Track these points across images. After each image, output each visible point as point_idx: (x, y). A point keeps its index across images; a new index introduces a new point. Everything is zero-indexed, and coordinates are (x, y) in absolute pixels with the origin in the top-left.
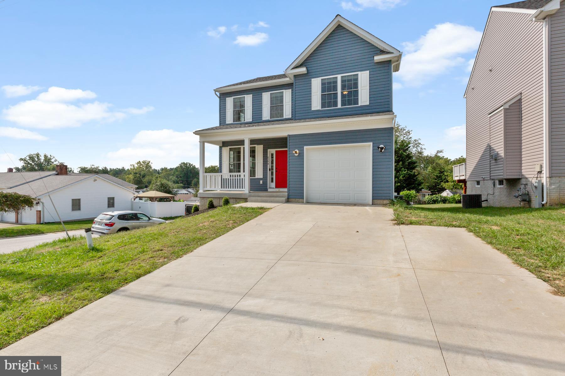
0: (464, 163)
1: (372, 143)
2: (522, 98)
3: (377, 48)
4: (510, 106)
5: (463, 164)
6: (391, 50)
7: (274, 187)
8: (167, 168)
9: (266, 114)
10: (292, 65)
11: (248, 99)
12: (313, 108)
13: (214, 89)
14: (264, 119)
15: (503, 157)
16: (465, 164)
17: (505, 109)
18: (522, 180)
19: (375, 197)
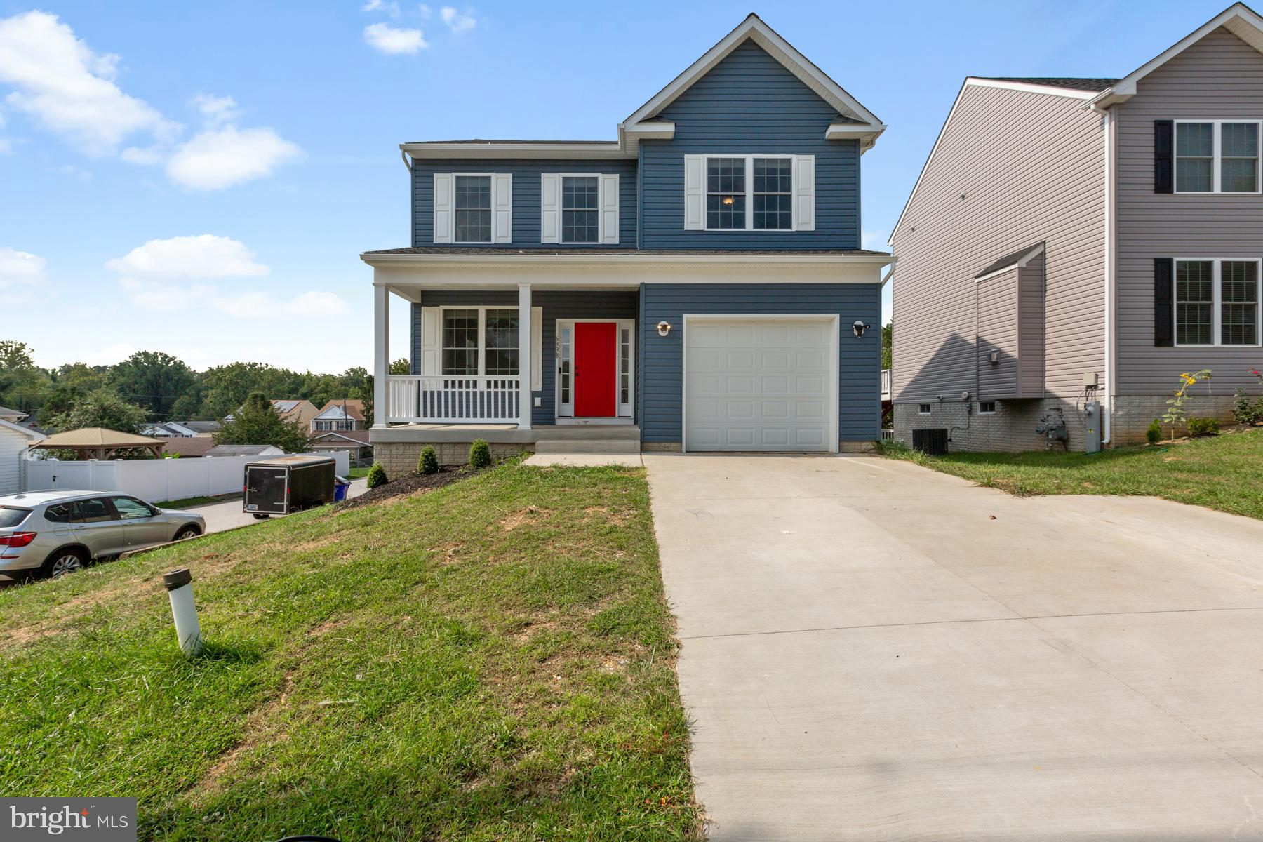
0: (888, 370)
1: (838, 315)
2: (1047, 251)
3: (832, 107)
4: (1027, 264)
5: (886, 372)
6: (866, 118)
7: (572, 414)
8: (83, 366)
9: (551, 227)
10: (641, 112)
11: (501, 187)
12: (688, 226)
13: (401, 143)
14: (544, 240)
15: (1017, 356)
16: (891, 371)
17: (1021, 269)
18: (1047, 402)
19: (844, 436)
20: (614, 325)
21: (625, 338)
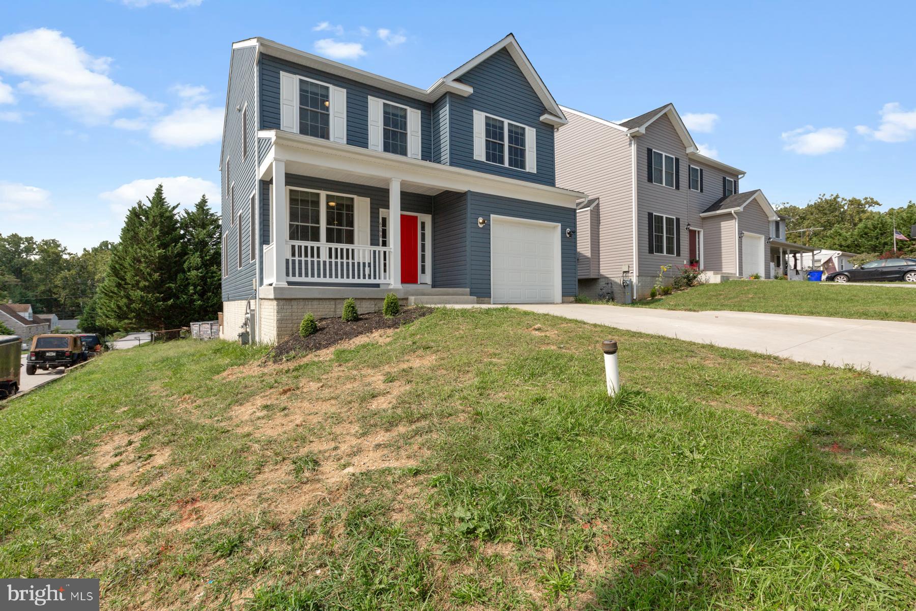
1: (561, 224)
2: (600, 202)
3: (542, 103)
4: (593, 208)
11: (338, 97)
12: (475, 157)
15: (589, 256)
17: (591, 210)
18: (601, 280)
19: (564, 294)
20: (416, 218)
21: (423, 228)
